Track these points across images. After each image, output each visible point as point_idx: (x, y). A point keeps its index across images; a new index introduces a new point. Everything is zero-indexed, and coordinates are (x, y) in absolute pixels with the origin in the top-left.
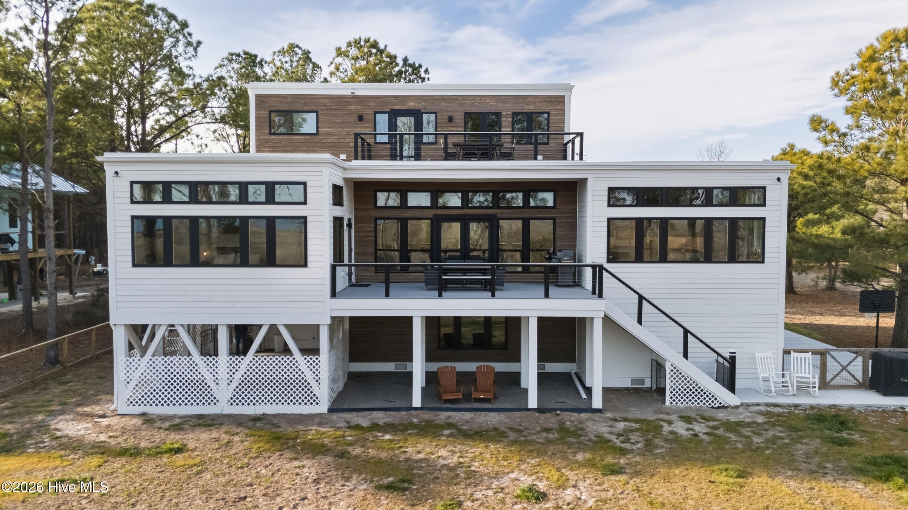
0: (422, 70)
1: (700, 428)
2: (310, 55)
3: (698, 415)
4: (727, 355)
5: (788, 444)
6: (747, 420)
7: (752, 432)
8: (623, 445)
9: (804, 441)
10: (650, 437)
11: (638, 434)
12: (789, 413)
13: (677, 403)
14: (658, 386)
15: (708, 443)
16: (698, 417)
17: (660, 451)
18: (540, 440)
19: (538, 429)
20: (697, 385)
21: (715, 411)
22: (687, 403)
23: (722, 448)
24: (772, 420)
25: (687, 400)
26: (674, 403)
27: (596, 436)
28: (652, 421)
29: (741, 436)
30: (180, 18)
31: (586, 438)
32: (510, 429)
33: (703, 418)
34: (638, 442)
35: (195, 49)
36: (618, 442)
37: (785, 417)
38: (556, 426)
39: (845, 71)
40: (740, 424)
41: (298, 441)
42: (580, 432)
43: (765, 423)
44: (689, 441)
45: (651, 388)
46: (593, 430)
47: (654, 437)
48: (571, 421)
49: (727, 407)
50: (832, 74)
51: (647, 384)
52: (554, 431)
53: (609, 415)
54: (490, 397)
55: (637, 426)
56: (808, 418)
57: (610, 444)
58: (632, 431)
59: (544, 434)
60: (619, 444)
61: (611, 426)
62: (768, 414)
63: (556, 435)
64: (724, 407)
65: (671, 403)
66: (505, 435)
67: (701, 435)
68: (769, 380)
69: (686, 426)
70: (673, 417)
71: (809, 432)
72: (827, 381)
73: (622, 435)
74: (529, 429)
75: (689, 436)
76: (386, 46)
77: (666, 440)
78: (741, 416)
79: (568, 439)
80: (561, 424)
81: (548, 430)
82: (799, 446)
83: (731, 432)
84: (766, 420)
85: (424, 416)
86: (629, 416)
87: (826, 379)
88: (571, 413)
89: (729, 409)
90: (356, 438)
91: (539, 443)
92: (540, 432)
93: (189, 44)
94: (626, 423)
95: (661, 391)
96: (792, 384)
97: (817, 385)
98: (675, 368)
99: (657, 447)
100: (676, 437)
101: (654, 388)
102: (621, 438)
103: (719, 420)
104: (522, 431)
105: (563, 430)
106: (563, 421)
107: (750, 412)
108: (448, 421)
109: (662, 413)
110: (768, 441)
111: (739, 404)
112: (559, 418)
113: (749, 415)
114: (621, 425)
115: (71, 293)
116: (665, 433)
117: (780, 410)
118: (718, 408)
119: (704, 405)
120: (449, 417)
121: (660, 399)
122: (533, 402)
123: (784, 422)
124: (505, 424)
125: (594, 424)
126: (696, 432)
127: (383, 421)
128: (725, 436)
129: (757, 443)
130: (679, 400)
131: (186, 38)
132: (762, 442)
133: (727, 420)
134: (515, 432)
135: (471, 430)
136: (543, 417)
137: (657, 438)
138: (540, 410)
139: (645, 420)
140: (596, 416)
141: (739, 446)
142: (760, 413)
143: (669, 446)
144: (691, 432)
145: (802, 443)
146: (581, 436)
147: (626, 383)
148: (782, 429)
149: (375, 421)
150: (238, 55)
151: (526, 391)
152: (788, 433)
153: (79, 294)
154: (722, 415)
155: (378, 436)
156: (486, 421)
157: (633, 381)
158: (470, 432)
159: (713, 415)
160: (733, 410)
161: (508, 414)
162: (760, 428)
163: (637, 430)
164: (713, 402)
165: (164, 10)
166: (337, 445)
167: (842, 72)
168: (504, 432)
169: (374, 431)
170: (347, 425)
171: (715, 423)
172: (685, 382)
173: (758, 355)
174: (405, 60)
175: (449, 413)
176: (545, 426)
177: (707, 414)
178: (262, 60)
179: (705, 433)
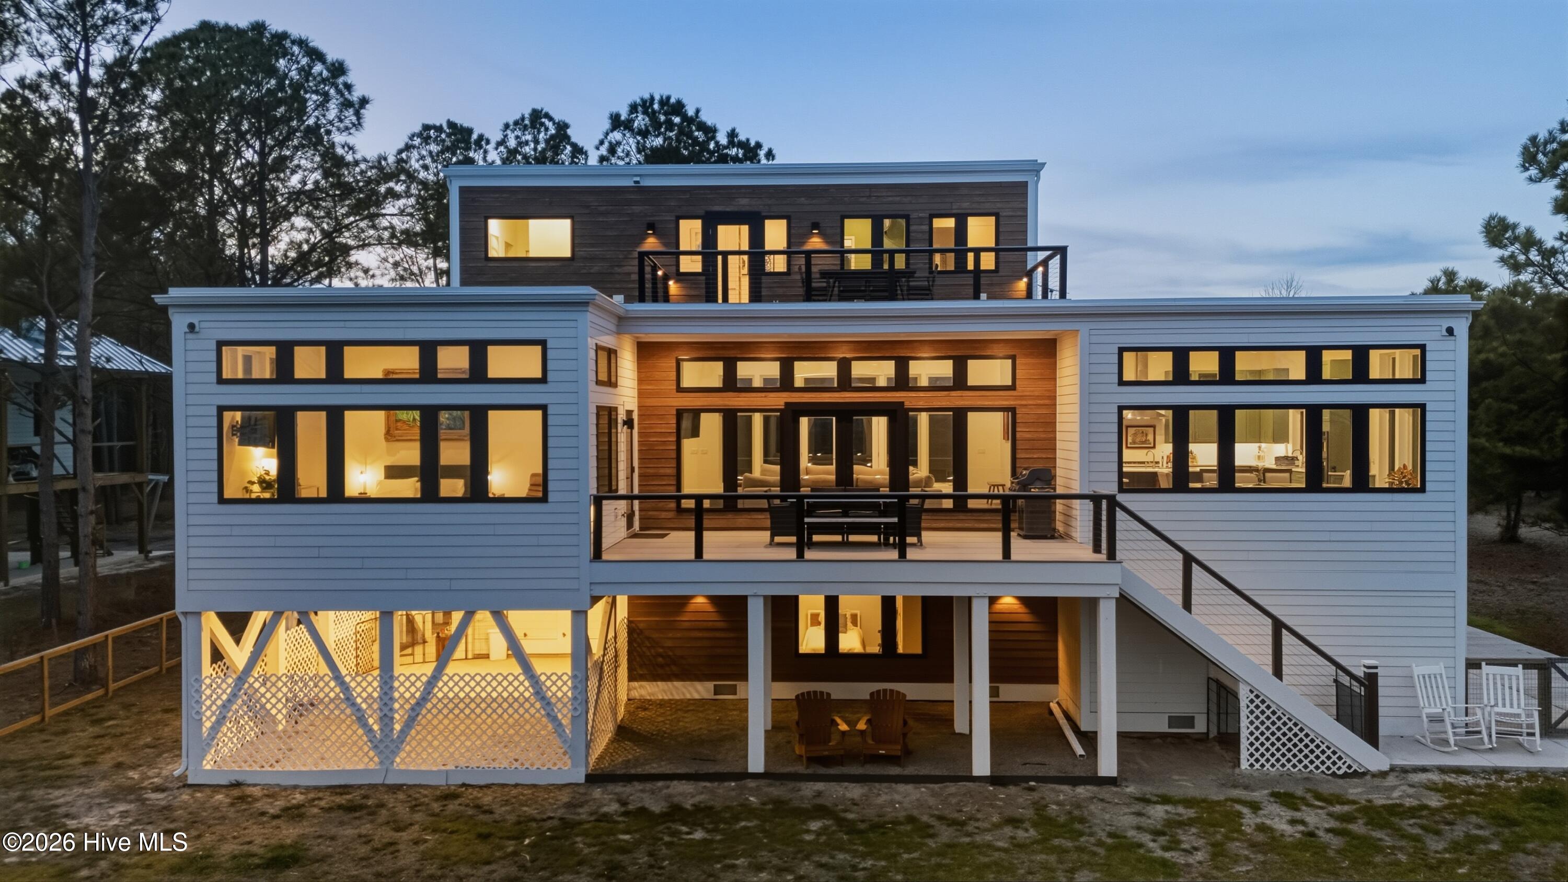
0: (762, 153)
1: (1315, 818)
2: (569, 131)
3: (1309, 790)
4: (1360, 672)
5: (1497, 853)
6: (1409, 802)
7: (1422, 827)
8: (1167, 855)
9: (1530, 846)
10: (1219, 837)
11: (1194, 830)
12: (1488, 786)
13: (1263, 766)
14: (1223, 730)
15: (1338, 852)
16: (1309, 796)
17: (1244, 869)
18: (1000, 844)
19: (995, 819)
20: (1301, 730)
21: (1341, 781)
22: (1283, 765)
23: (1369, 863)
24: (1458, 801)
25: (1283, 760)
26: (1257, 766)
27: (1111, 835)
28: (1218, 803)
29: (1403, 837)
30: (331, 57)
31: (1092, 840)
32: (941, 818)
33: (1318, 796)
34: (1196, 849)
35: (357, 114)
36: (1155, 848)
37: (1481, 794)
38: (1029, 813)
39: (1547, 135)
40: (1394, 810)
41: (527, 841)
42: (1077, 826)
43: (1446, 807)
44: (1300, 846)
45: (1207, 734)
46: (1104, 820)
47: (1228, 838)
48: (1058, 803)
49: (1364, 774)
50: (1524, 139)
51: (1200, 726)
52: (1027, 825)
53: (1131, 789)
54: (899, 753)
55: (1191, 813)
56: (1528, 796)
57: (1142, 851)
58: (1181, 824)
59: (1008, 831)
60: (1159, 853)
61: (1139, 814)
62: (1446, 789)
63: (1032, 832)
64: (1356, 774)
65: (1252, 765)
66: (931, 831)
67: (1321, 833)
68: (1443, 721)
69: (1289, 814)
70: (1258, 795)
71: (1535, 827)
72: (1553, 721)
73: (1163, 834)
74: (978, 820)
75: (1298, 835)
76: (698, 111)
77: (1253, 845)
78: (1396, 794)
79: (1056, 842)
80: (1040, 807)
81: (1014, 822)
82: (1521, 857)
83: (1381, 827)
84: (1446, 801)
85: (771, 789)
86: (1174, 792)
87: (1550, 718)
88: (1057, 787)
89: (1368, 777)
90: (637, 836)
91: (999, 849)
92: (997, 826)
93: (347, 104)
94: (1168, 808)
95: (1230, 741)
96: (1489, 729)
97: (1537, 731)
98: (1257, 696)
99: (1236, 859)
100: (1273, 838)
101: (1214, 733)
102: (1163, 840)
103: (1354, 802)
104: (963, 824)
105: (1043, 820)
106: (1043, 802)
107: (1411, 786)
108: (819, 801)
109: (1235, 786)
110: (1455, 846)
111: (1386, 768)
112: (1036, 795)
113: (1411, 791)
114: (1159, 812)
115: (140, 552)
116: (1249, 830)
117: (1470, 780)
118: (1345, 775)
119: (1316, 769)
120: (819, 794)
121: (1228, 756)
122: (981, 764)
123: (1483, 805)
124: (930, 807)
125: (1103, 810)
126: (1311, 828)
127: (691, 802)
128: (1371, 837)
129: (1436, 852)
130: (1268, 760)
131: (342, 95)
132: (1446, 850)
133: (1370, 801)
134: (949, 825)
135: (863, 821)
136: (1002, 793)
137: (1234, 840)
138: (995, 780)
139: (1204, 801)
140: (1106, 792)
141: (1403, 858)
142: (1432, 787)
143: (1261, 857)
144: (1301, 828)
145: (1527, 853)
146: (1081, 834)
147: (1161, 726)
148: (1480, 821)
149: (676, 800)
150: (439, 129)
151: (966, 740)
152: (1494, 829)
153: (155, 553)
154: (1355, 790)
155: (680, 832)
156: (892, 802)
157: (1174, 721)
158: (862, 826)
159: (1337, 791)
160: (1377, 781)
161: (936, 787)
162: (1437, 818)
163: (1191, 822)
164: (1334, 763)
165: (301, 43)
166: (599, 853)
167: (1542, 136)
168: (929, 826)
169: (674, 821)
170: (623, 809)
171: (1346, 808)
172: (1279, 724)
173: (1418, 671)
174: (732, 134)
175: (820, 786)
176: (1010, 812)
177: (1326, 789)
178: (481, 137)
179: (1328, 831)
